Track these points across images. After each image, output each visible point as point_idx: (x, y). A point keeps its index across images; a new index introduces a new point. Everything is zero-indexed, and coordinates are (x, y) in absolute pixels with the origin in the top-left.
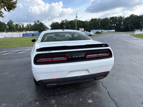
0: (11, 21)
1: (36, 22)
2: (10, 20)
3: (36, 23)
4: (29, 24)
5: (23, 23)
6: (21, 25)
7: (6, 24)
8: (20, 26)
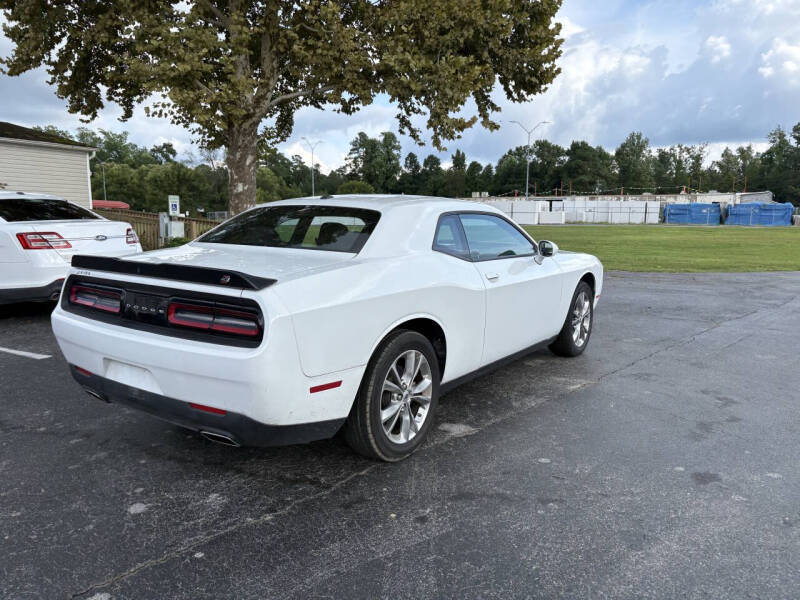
0: (639, 137)
1: (782, 136)
2: (632, 136)
3: (784, 143)
4: (741, 150)
5: (698, 147)
6: (685, 155)
7: (613, 153)
8: (679, 162)
